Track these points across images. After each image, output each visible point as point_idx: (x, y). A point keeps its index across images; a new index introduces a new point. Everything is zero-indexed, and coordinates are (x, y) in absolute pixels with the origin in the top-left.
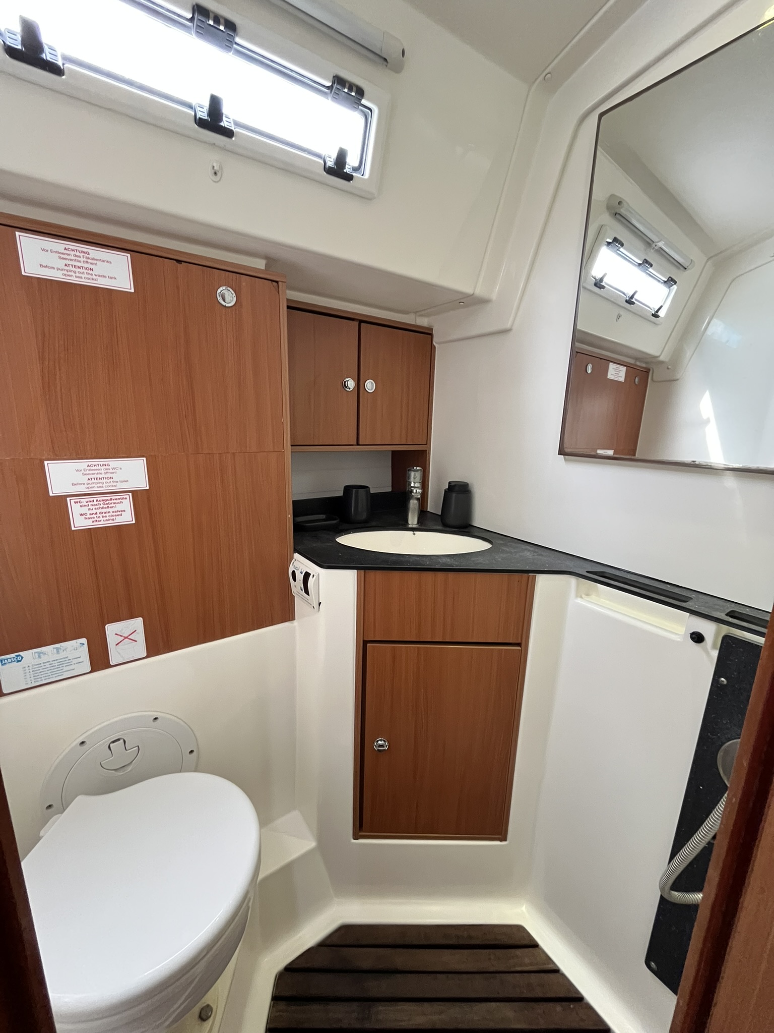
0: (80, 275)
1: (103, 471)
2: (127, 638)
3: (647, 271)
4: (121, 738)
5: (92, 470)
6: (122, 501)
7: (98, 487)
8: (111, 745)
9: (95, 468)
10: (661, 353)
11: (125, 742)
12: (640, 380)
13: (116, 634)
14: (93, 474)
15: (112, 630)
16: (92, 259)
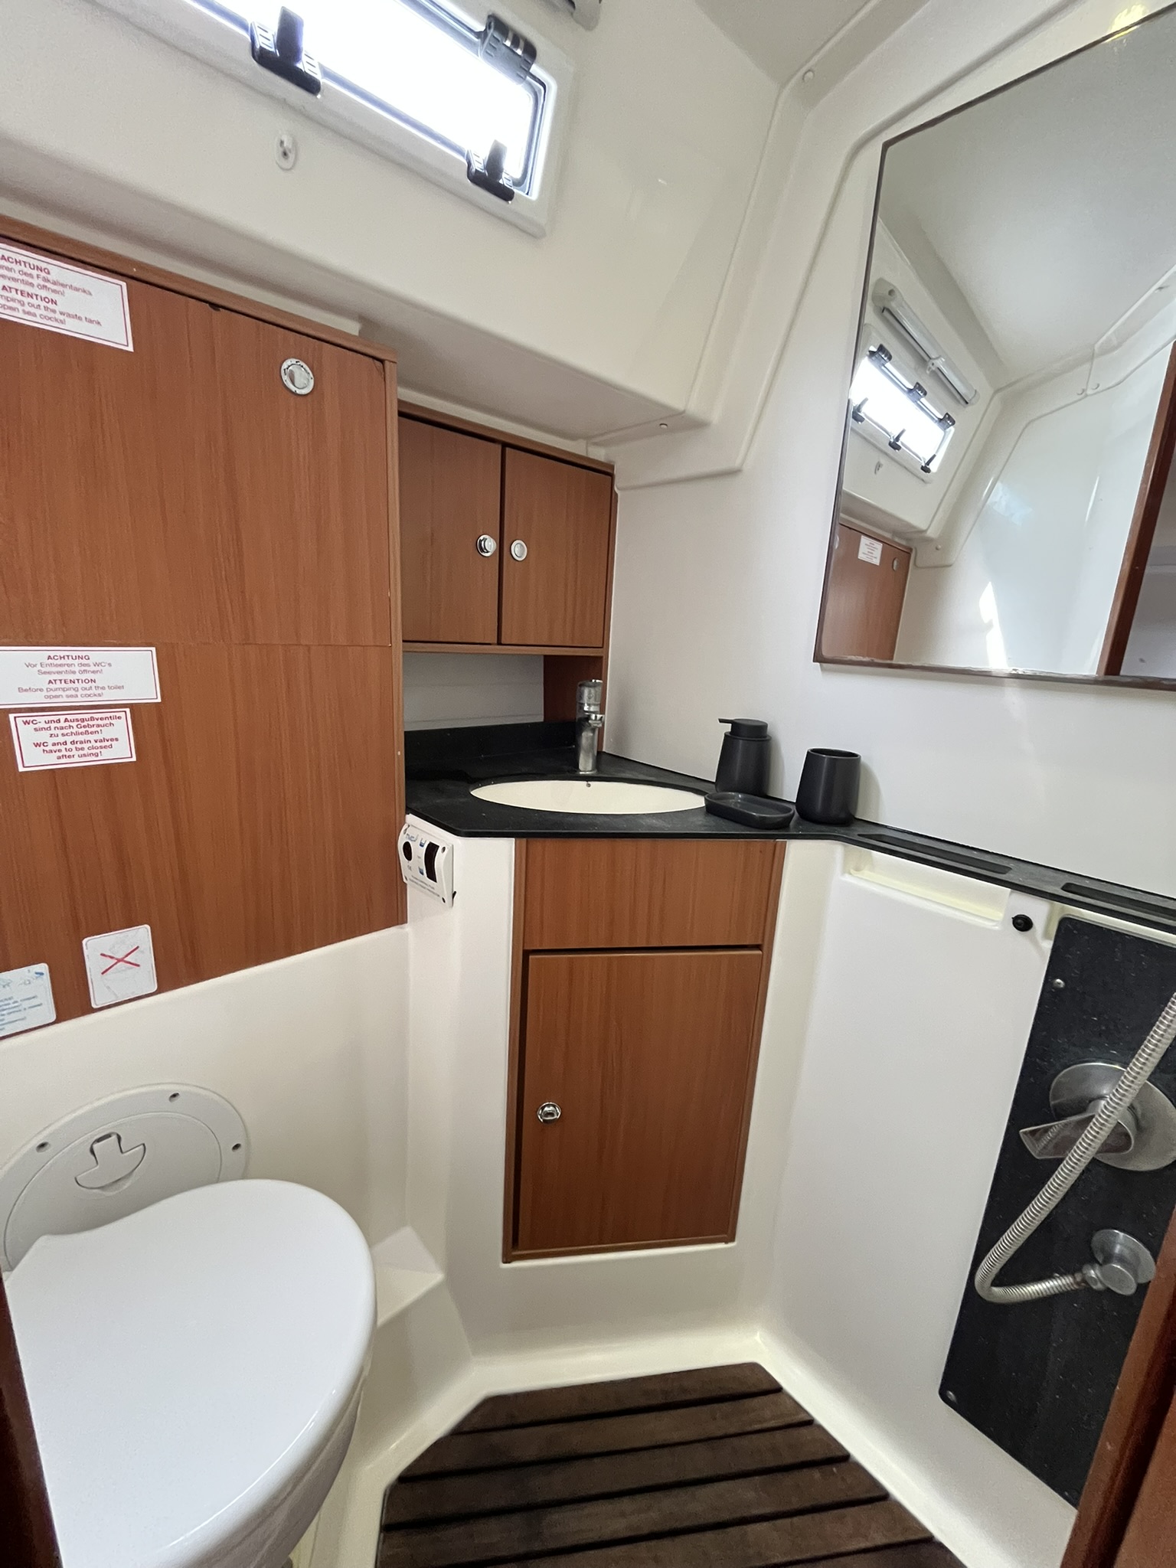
0: (32, 310)
1: (77, 669)
2: (122, 960)
3: (919, 402)
4: (113, 1133)
5: (56, 665)
6: (112, 722)
7: (68, 696)
8: (96, 1147)
9: (62, 661)
10: (929, 527)
11: (119, 1138)
12: (899, 563)
13: (103, 955)
14: (57, 673)
15: (94, 947)
16: (55, 283)
